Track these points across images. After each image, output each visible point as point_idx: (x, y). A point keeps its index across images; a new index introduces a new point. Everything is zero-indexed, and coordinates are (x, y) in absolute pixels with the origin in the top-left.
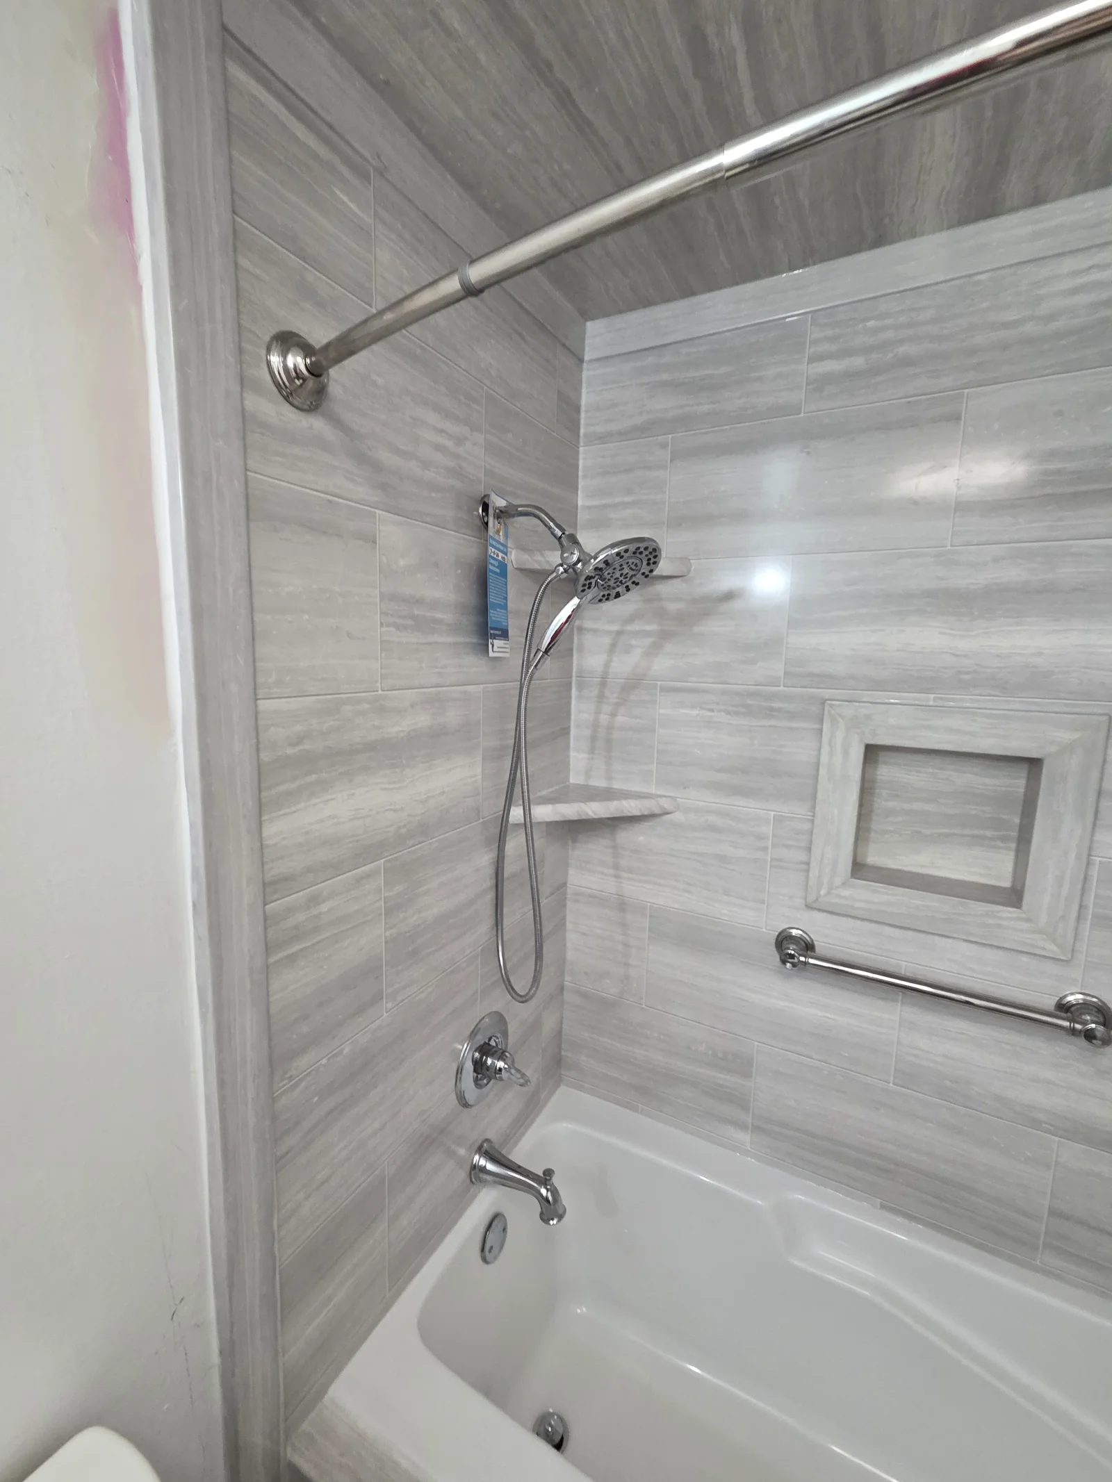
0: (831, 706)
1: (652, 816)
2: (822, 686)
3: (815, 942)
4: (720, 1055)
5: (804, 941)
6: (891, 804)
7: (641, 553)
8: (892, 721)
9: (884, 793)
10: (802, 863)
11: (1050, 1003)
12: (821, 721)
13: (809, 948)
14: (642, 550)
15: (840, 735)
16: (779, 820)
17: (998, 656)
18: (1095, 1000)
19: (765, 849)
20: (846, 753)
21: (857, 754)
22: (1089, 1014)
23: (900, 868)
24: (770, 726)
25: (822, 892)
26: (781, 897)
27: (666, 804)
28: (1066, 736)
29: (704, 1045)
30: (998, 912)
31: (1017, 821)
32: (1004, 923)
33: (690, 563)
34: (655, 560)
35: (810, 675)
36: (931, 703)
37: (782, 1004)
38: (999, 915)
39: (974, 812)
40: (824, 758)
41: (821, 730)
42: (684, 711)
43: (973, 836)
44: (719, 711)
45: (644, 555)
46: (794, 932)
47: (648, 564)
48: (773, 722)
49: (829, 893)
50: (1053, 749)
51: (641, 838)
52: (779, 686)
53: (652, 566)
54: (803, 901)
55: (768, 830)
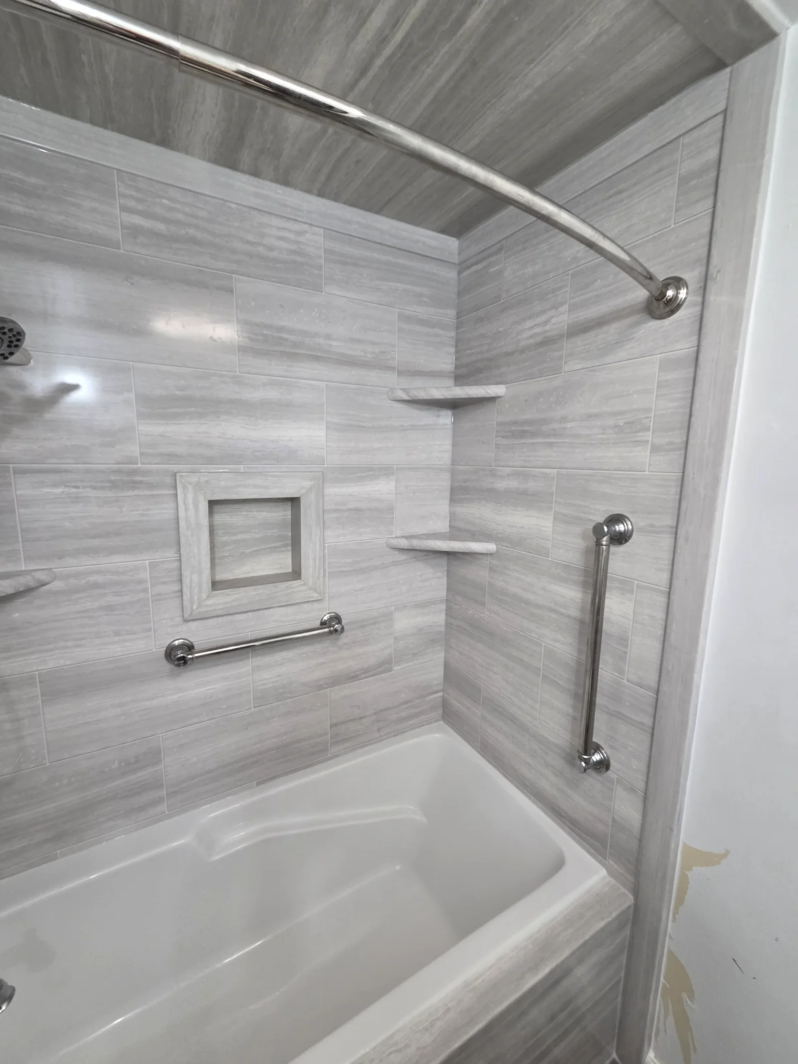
0: (181, 476)
1: (28, 591)
2: (171, 462)
3: (194, 643)
4: (133, 761)
5: (187, 646)
6: (225, 539)
7: (4, 333)
8: (222, 483)
9: (220, 532)
10: (177, 592)
11: (317, 624)
12: (175, 488)
13: (190, 648)
14: (6, 330)
15: (190, 497)
16: (153, 566)
17: (272, 441)
18: (333, 614)
19: (145, 590)
20: (197, 509)
21: (204, 507)
22: (334, 621)
23: (235, 577)
24: (135, 495)
25: (195, 607)
26: (164, 622)
27: (42, 576)
28: (307, 484)
29: (116, 762)
30: (292, 585)
31: (290, 534)
32: (295, 590)
33: (29, 354)
34: (17, 343)
35: (161, 455)
36: (242, 471)
37: (175, 697)
38: (293, 586)
39: (269, 534)
40: (182, 514)
41: (176, 494)
42: (46, 490)
43: (270, 548)
44: (84, 487)
45: (7, 336)
46: (176, 643)
47: (9, 346)
48: (136, 492)
49: (199, 607)
50: (304, 491)
51: (17, 615)
52: (138, 464)
53: (12, 349)
54: (182, 618)
55: (146, 575)
